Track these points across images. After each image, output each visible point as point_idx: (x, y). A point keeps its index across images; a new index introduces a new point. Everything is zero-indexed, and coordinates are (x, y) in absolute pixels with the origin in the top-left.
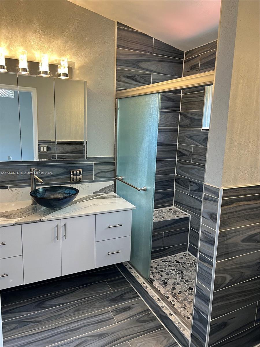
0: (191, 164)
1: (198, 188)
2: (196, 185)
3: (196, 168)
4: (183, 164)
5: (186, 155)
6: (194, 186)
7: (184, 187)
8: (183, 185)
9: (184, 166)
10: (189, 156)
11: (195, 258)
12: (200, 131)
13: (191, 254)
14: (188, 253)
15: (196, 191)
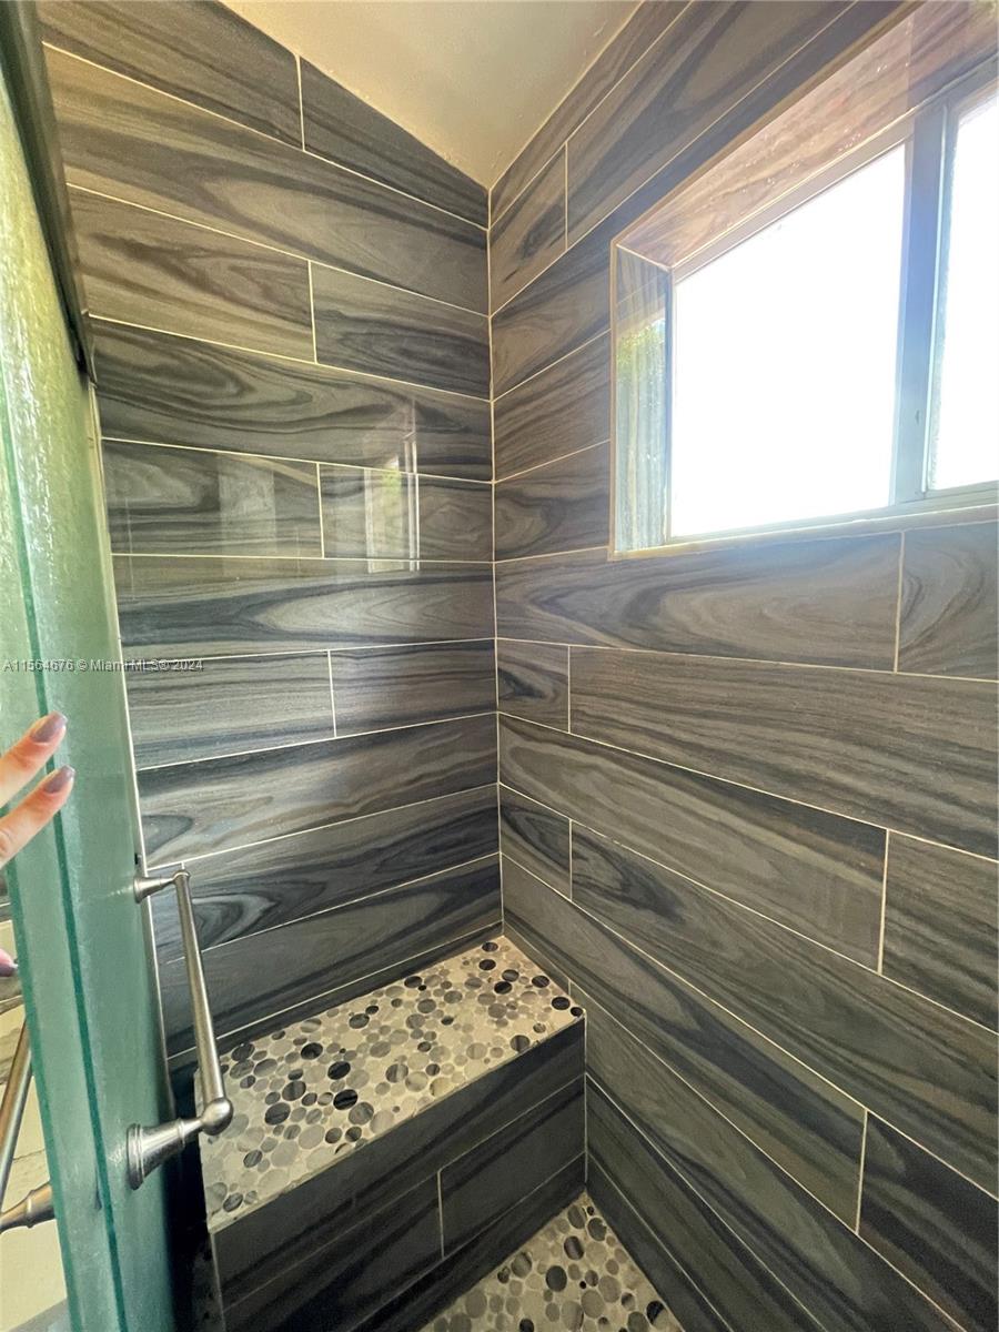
0: (567, 744)
1: (618, 880)
2: (603, 863)
3: (595, 767)
4: (530, 738)
5: (541, 695)
6: (592, 862)
8: (538, 843)
9: (532, 745)
10: (554, 700)
11: (632, 1269)
12: (604, 561)
13: (604, 1224)
14: (591, 1211)
15: (607, 893)
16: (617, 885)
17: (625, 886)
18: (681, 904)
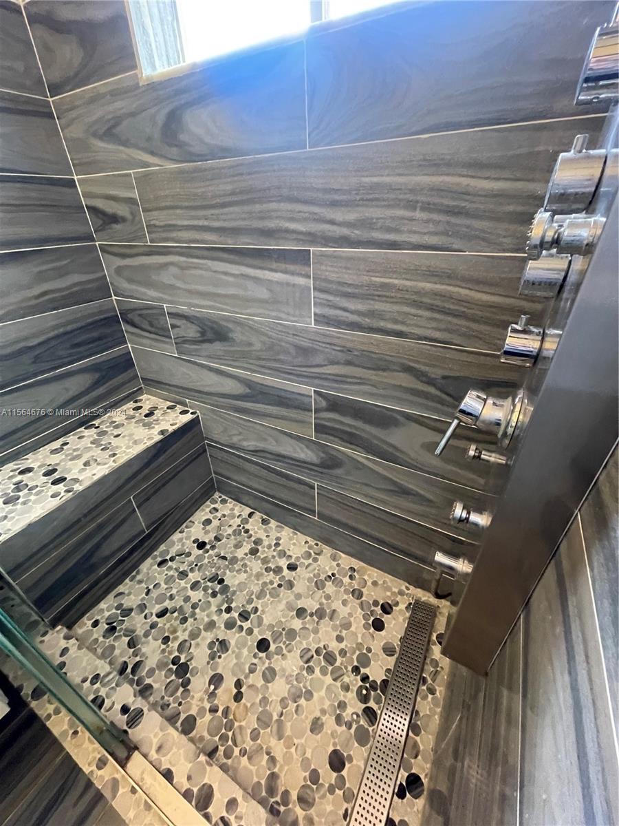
0: (151, 252)
1: (198, 332)
2: (189, 325)
3: (172, 264)
4: (124, 256)
5: (124, 220)
6: (183, 327)
7: (152, 336)
8: (149, 328)
9: (128, 262)
10: (133, 220)
11: (241, 507)
12: (137, 86)
13: (227, 498)
14: (220, 497)
15: (194, 342)
16: (199, 335)
17: (203, 333)
18: (231, 330)
